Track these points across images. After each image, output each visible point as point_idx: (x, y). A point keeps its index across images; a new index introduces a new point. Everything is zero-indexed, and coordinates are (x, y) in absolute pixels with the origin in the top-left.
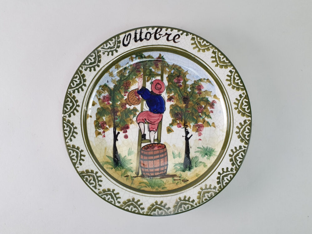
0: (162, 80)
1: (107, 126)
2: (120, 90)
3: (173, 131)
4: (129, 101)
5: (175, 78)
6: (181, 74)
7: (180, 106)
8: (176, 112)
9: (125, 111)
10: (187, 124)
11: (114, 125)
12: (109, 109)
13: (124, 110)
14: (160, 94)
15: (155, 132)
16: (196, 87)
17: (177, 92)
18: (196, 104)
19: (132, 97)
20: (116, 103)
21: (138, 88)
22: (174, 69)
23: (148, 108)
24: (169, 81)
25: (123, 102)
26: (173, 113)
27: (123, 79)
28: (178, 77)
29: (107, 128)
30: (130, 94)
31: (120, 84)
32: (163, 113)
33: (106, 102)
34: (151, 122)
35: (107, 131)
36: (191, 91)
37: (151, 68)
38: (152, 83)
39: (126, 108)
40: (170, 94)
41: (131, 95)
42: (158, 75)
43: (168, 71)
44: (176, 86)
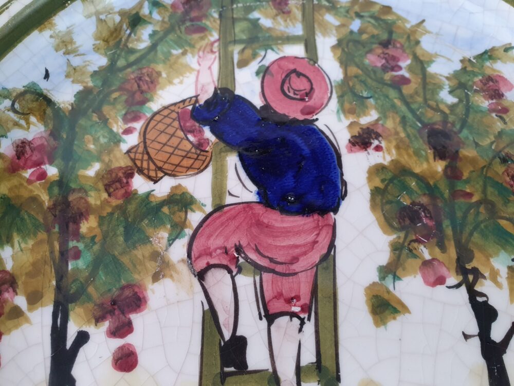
0: (311, 60)
1: (20, 301)
2: (106, 109)
3: (405, 309)
4: (150, 158)
5: (370, 51)
6: (394, 36)
7: (417, 170)
8: (406, 202)
9: (122, 209)
10: (474, 264)
11: (58, 288)
12: (40, 204)
13: (118, 207)
14: (309, 117)
15: (302, 323)
16: (474, 83)
17: (393, 106)
18: (498, 160)
19: (163, 138)
20: (82, 172)
21: (197, 96)
22: (358, 15)
23: (254, 188)
24: (344, 62)
25: (115, 165)
26: (388, 207)
27: (121, 63)
28: (386, 44)
29: (17, 313)
30: (153, 123)
31: (106, 83)
32: (336, 211)
33: (30, 171)
34: (271, 260)
35: (16, 326)
36: (455, 100)
37: (255, 15)
38: (264, 72)
39: (130, 195)
40: (359, 116)
41: (161, 127)
42: (290, 39)
43: (337, 23)
44: (382, 82)
